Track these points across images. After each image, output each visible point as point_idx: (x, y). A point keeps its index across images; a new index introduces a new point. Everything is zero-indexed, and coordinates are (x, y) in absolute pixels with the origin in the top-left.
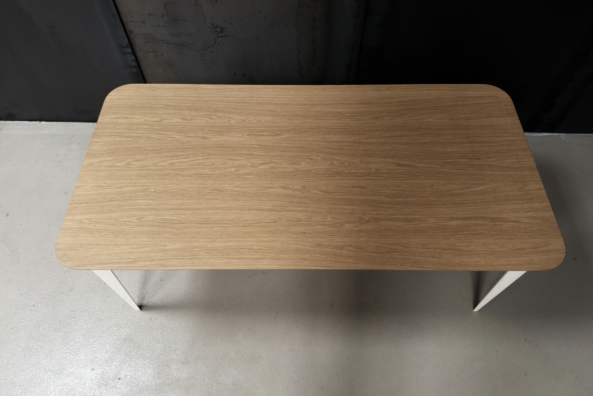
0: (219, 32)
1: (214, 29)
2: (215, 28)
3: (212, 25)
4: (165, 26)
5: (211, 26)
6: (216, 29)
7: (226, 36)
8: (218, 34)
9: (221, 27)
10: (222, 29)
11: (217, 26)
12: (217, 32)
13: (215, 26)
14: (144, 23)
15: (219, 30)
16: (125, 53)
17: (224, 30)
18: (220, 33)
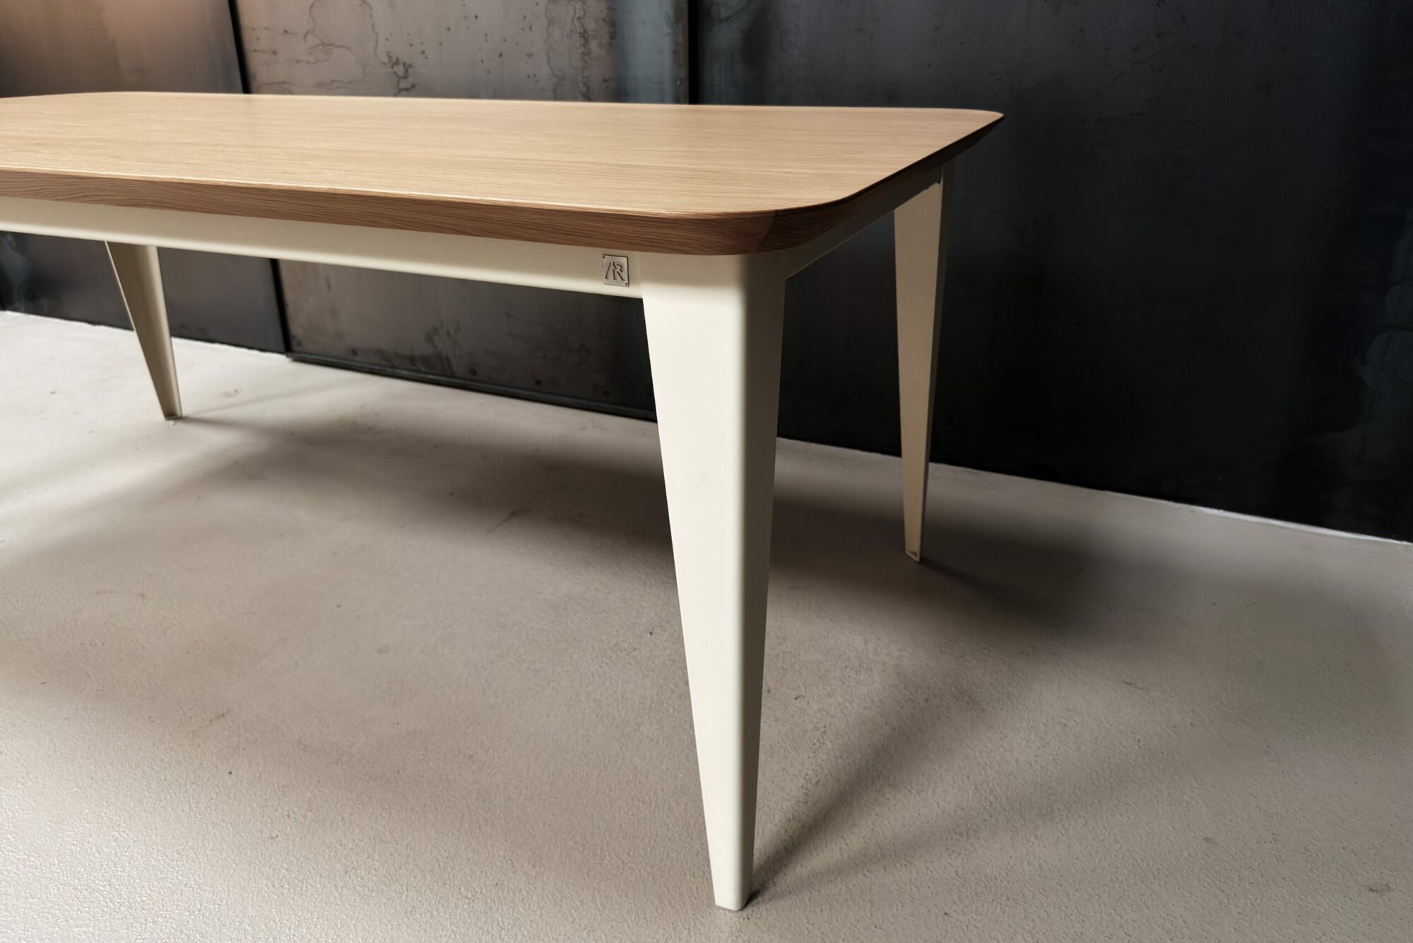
0: (402, 78)
2: (394, 65)
3: (390, 57)
4: (308, 63)
6: (395, 67)
7: (413, 86)
9: (404, 64)
10: (407, 67)
12: (397, 76)
13: (394, 59)
14: (275, 53)
15: (400, 70)
17: (410, 71)
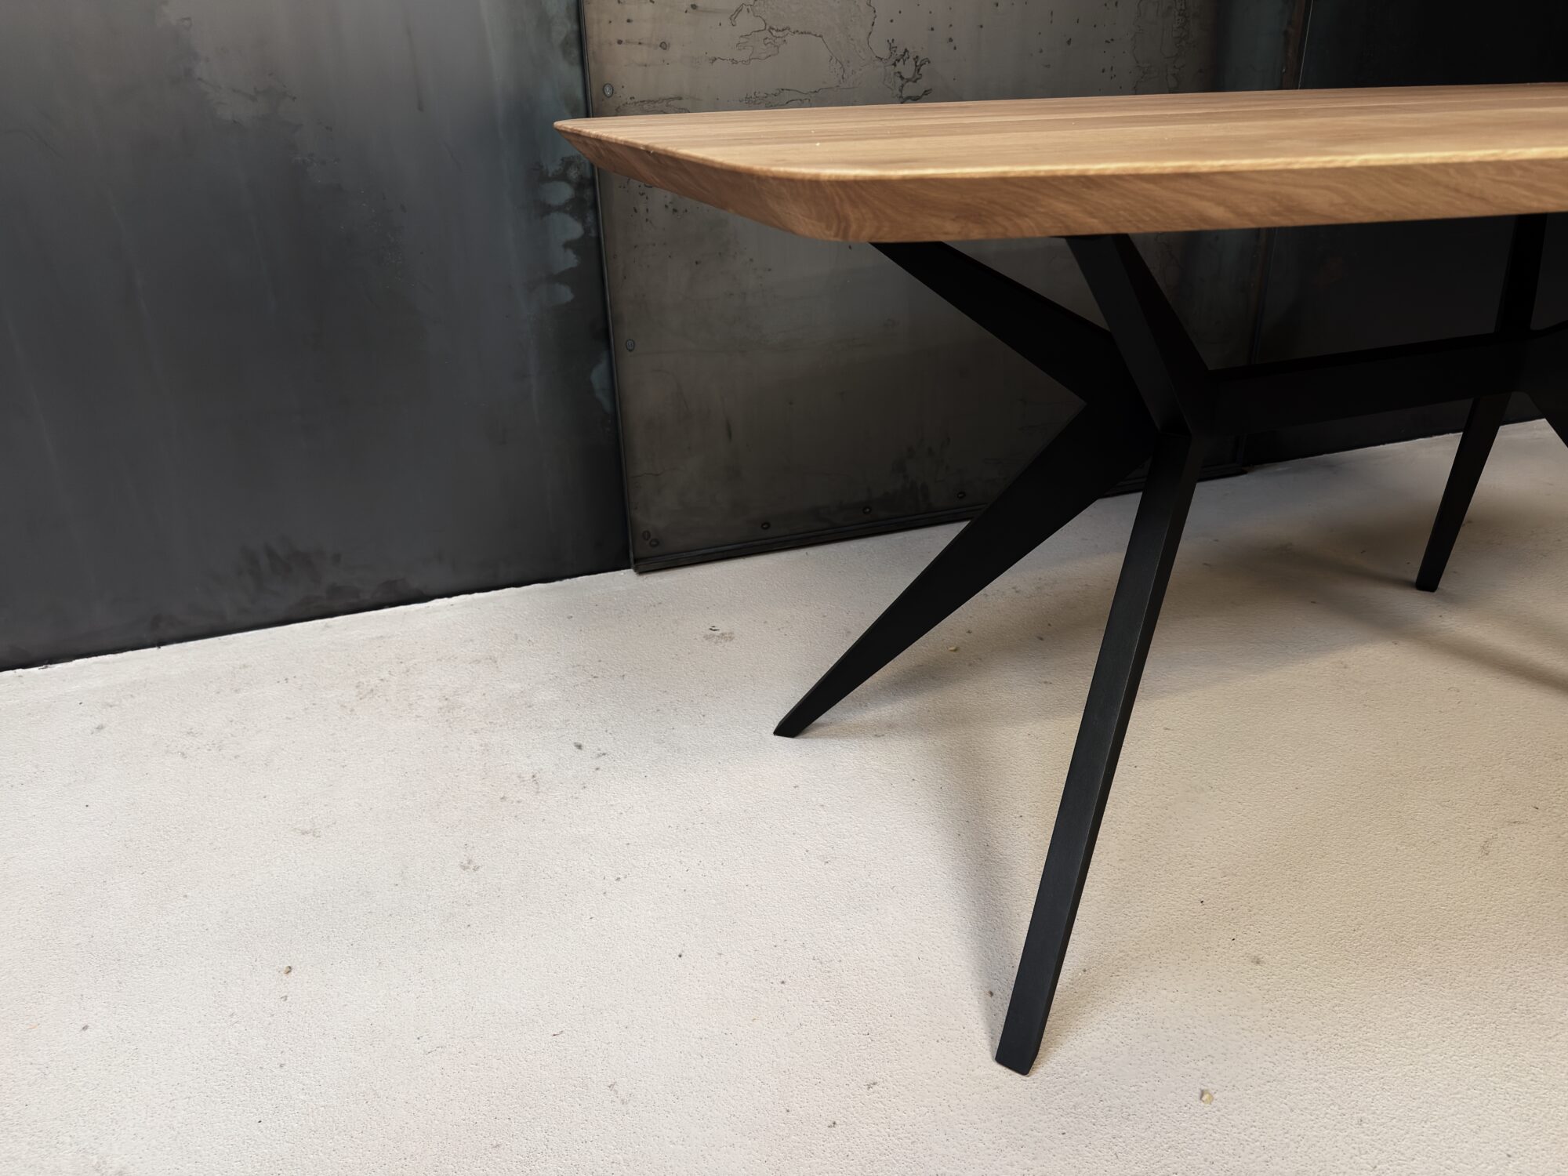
0: (908, 80)
1: (895, 64)
2: (899, 61)
3: (891, 47)
5: (884, 52)
6: (900, 65)
7: (926, 93)
8: (903, 86)
9: (916, 58)
10: (919, 66)
11: (906, 50)
12: (902, 78)
13: (900, 52)
14: (664, 46)
15: (908, 70)
16: (546, 210)
17: (925, 68)
18: (910, 83)
